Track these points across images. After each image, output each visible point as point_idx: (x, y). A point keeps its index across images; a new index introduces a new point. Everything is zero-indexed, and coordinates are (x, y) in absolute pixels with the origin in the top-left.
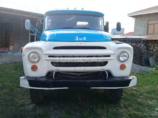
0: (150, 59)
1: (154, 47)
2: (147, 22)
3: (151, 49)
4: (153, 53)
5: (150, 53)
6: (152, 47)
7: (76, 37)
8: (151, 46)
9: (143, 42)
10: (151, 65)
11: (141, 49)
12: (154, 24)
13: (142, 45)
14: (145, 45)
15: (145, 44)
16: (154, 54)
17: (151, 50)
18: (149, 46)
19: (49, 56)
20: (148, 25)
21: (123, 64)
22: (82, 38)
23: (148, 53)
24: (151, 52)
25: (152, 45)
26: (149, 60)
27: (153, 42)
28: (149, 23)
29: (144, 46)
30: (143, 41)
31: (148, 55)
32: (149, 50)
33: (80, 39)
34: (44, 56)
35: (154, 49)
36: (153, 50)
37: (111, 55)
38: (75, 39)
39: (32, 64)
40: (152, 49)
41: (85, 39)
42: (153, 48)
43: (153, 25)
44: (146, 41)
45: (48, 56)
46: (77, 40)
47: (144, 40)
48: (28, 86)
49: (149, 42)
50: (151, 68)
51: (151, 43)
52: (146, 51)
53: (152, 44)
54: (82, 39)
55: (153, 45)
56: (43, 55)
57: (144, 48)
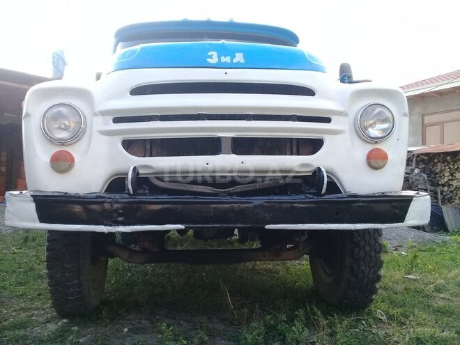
0: (444, 208)
1: (452, 175)
2: (420, 119)
3: (442, 182)
4: (452, 192)
5: (442, 194)
6: (447, 174)
7: (210, 54)
8: (441, 171)
9: (418, 163)
10: (450, 228)
11: (412, 183)
12: (441, 124)
13: (417, 171)
14: (423, 171)
15: (423, 166)
16: (456, 196)
17: (443, 185)
18: (437, 174)
19: (116, 120)
20: (424, 126)
21: (378, 149)
22: (229, 57)
23: (436, 193)
24: (446, 189)
25: (447, 167)
26: (442, 213)
27: (448, 158)
28: (426, 122)
29: (423, 174)
30: (417, 160)
31: (436, 198)
32: (439, 185)
33: (223, 59)
34: (100, 118)
35: (451, 180)
36: (451, 182)
37: (334, 118)
38: (208, 60)
39: (55, 149)
40: (446, 180)
41: (242, 61)
42: (450, 178)
43: (438, 127)
44: (426, 158)
45: (110, 119)
46: (214, 60)
47: (418, 156)
48: (33, 221)
49: (436, 160)
50: (452, 235)
51: (443, 163)
52: (428, 186)
53: (446, 164)
54: (232, 60)
55: (450, 168)
56: (95, 114)
57: (421, 178)
